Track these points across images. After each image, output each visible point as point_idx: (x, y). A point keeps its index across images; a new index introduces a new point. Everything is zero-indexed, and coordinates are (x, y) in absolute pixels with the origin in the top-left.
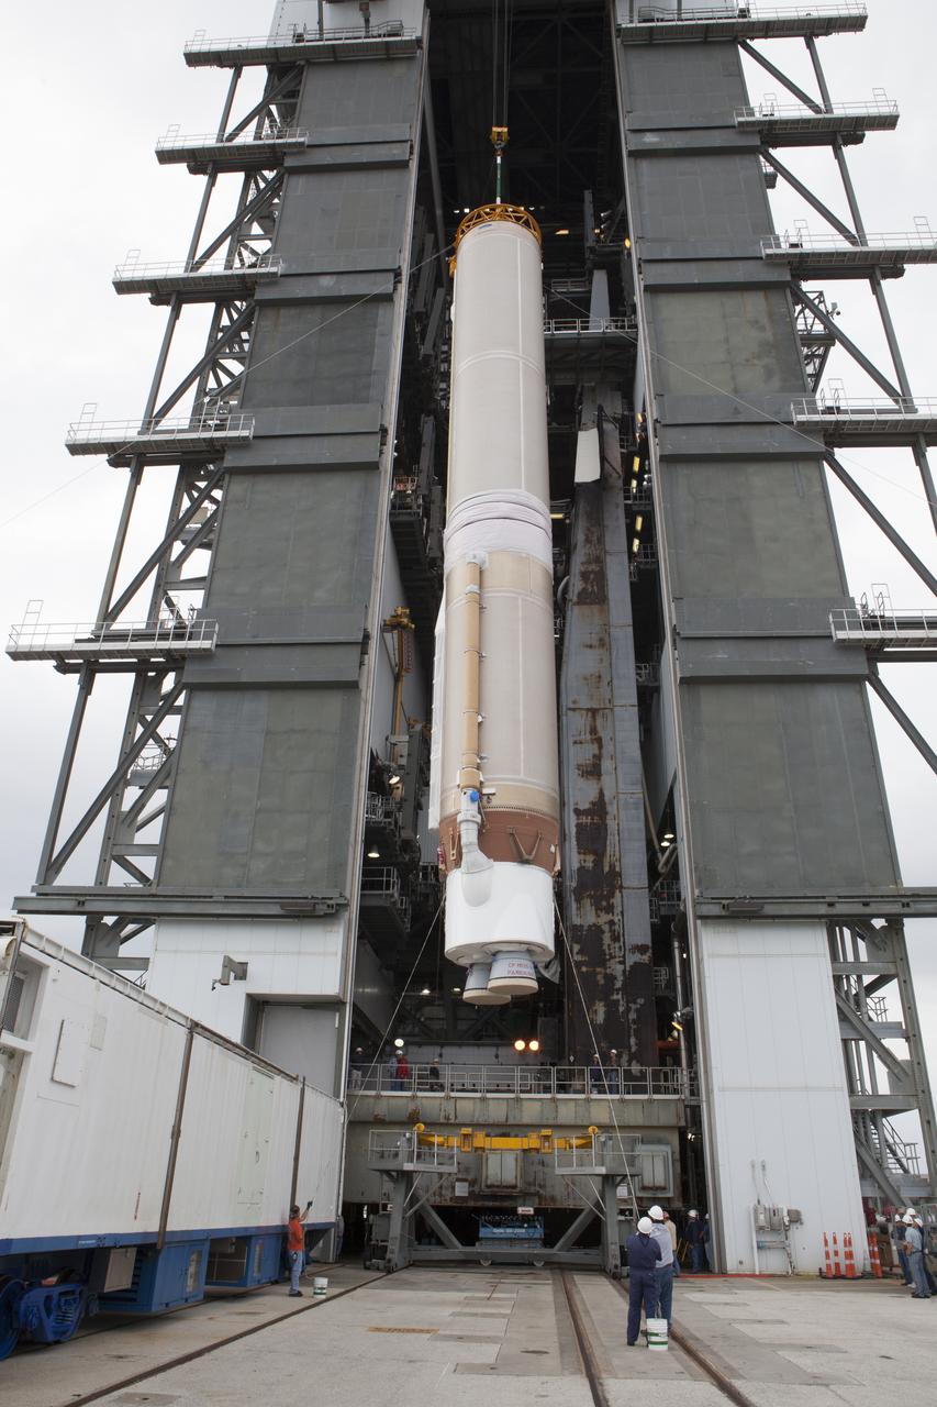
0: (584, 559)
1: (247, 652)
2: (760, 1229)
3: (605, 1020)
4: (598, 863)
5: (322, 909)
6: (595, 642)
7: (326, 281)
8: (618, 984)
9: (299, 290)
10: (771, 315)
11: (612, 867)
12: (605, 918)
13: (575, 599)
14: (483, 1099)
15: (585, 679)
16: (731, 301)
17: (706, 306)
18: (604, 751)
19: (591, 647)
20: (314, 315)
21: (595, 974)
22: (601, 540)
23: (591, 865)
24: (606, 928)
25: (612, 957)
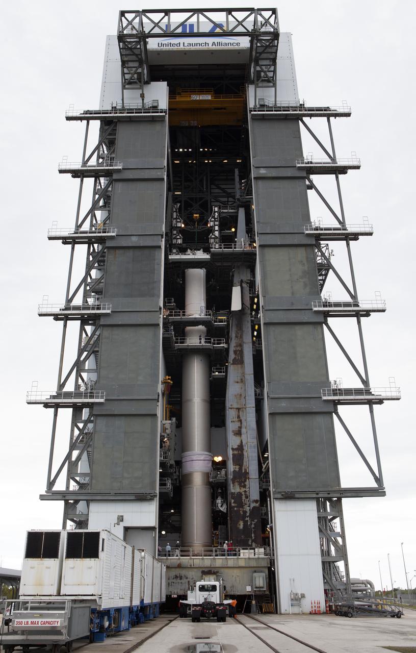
0: (235, 345)
1: (116, 402)
2: (292, 600)
3: (243, 527)
4: (240, 469)
5: (149, 497)
6: (239, 381)
7: (134, 239)
8: (248, 514)
9: (124, 242)
10: (307, 258)
11: (245, 470)
12: (243, 489)
13: (231, 362)
14: (203, 559)
15: (236, 396)
16: (292, 251)
17: (283, 253)
18: (242, 425)
19: (238, 382)
20: (130, 253)
21: (240, 510)
22: (241, 337)
23: (238, 469)
24: (243, 493)
25: (246, 504)
